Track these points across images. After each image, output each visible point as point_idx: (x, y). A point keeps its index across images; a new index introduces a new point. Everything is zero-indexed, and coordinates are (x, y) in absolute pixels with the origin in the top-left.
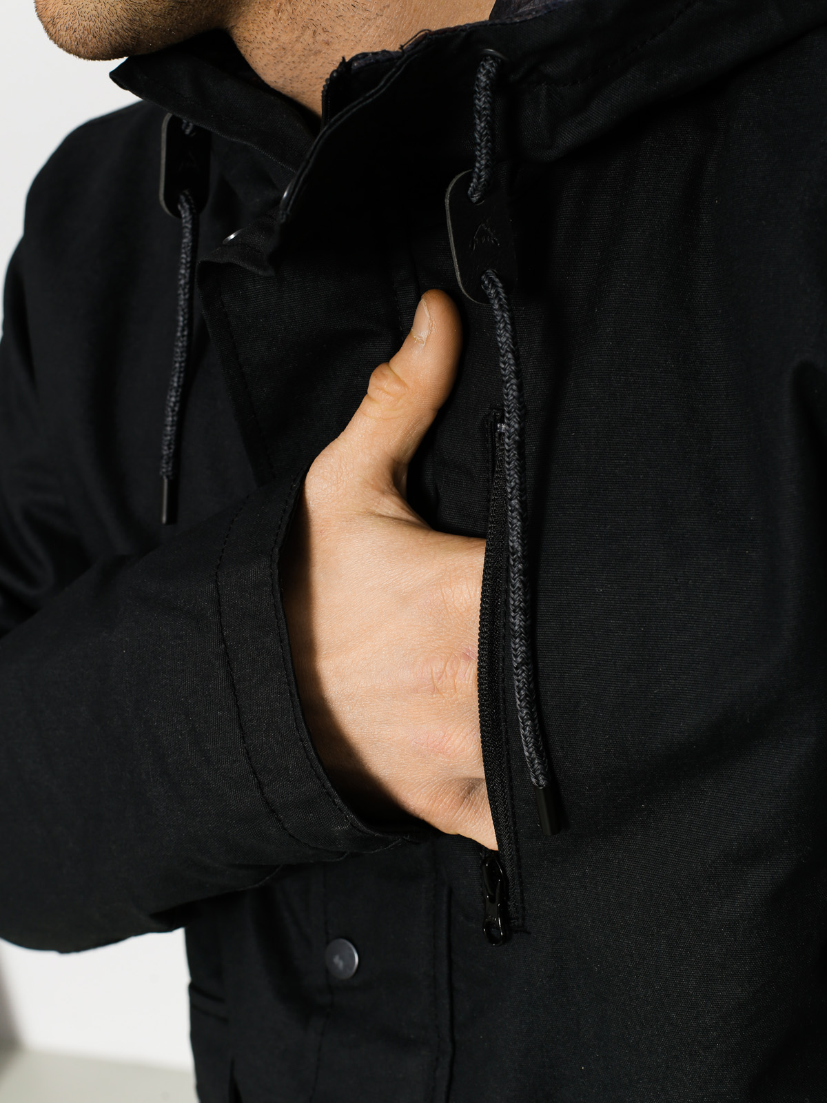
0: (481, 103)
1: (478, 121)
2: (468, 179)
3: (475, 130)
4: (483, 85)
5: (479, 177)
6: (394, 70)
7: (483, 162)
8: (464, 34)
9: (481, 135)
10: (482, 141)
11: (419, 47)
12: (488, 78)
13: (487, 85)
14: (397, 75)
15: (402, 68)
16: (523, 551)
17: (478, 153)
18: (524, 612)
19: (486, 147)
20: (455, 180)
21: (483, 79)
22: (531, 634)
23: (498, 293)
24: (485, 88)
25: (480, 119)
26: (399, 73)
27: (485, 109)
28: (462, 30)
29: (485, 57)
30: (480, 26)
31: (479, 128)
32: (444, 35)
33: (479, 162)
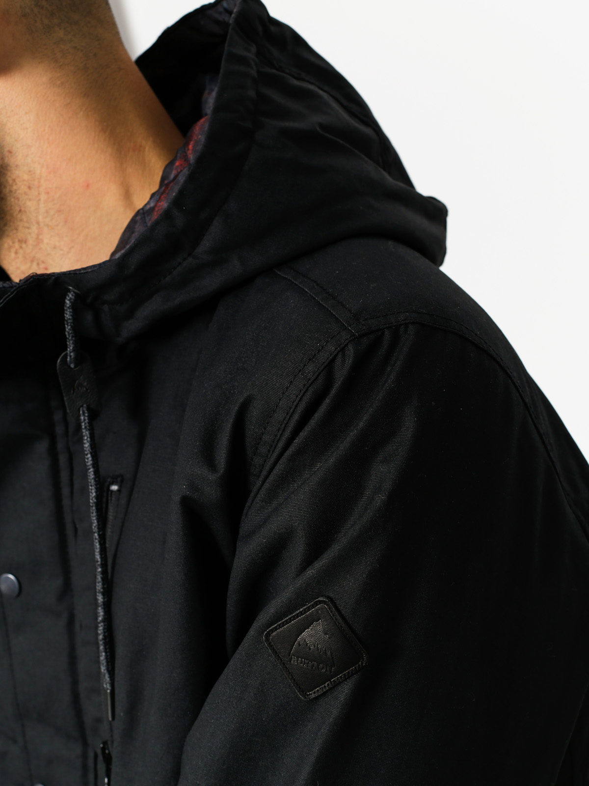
0: (67, 316)
1: (66, 326)
2: (66, 356)
3: (65, 331)
4: (68, 306)
5: (70, 356)
6: (9, 294)
7: (71, 348)
8: (53, 278)
9: (68, 333)
10: (69, 336)
11: (27, 283)
12: (71, 302)
13: (70, 306)
14: (11, 296)
15: (15, 293)
16: (102, 561)
17: (68, 343)
18: (103, 594)
19: (72, 340)
20: (60, 357)
21: (68, 302)
22: (108, 606)
23: (85, 420)
24: (69, 308)
25: (67, 325)
26: (12, 296)
27: (69, 319)
28: (53, 276)
29: (69, 291)
30: (63, 274)
31: (67, 330)
32: (42, 277)
33: (69, 348)
